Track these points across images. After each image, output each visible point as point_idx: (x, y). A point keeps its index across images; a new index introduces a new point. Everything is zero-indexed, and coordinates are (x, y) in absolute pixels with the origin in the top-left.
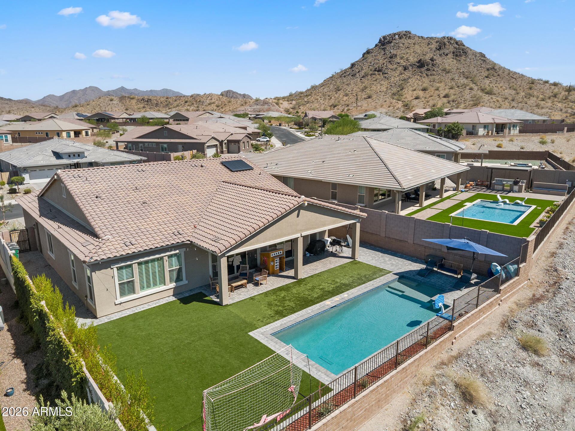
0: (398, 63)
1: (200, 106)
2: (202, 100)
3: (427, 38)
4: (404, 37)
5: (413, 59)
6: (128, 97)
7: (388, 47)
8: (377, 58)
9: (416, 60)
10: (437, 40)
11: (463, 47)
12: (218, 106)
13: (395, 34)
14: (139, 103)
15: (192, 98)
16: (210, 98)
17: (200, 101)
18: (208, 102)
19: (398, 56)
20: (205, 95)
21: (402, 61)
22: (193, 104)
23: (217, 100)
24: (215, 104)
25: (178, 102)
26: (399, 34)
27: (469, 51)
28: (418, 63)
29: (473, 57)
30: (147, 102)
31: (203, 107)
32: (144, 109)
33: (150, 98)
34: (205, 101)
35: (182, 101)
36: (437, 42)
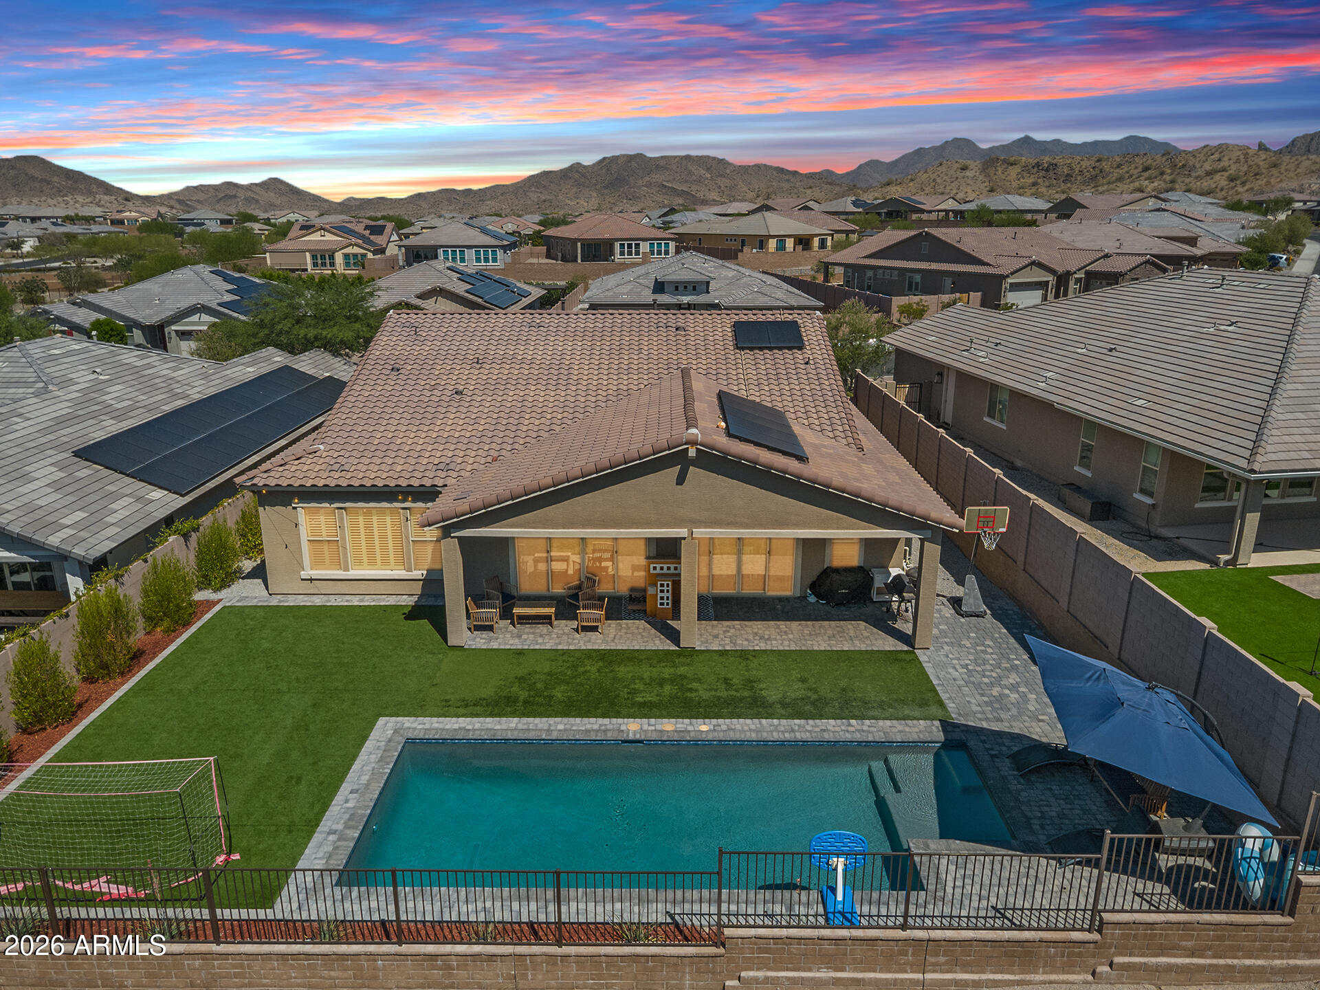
1: (1179, 180)
2: (1191, 163)
6: (1004, 161)
12: (1232, 179)
14: (1025, 174)
15: (1165, 159)
16: (1216, 156)
17: (1184, 166)
18: (1207, 167)
20: (1205, 150)
22: (1162, 173)
23: (1238, 161)
24: (1226, 174)
25: (1126, 169)
30: (1047, 170)
31: (1187, 180)
32: (1034, 190)
33: (1055, 162)
34: (1198, 165)
35: (1136, 168)
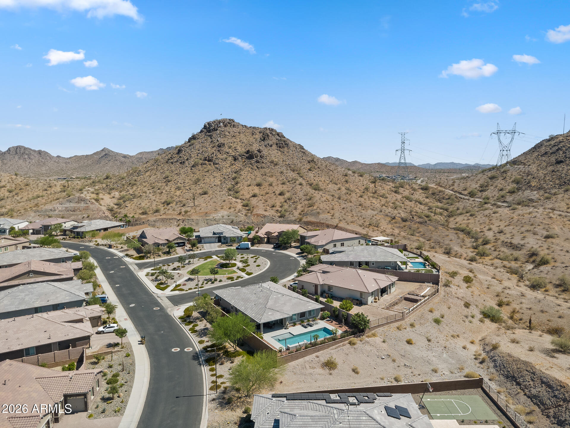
0: (227, 153)
3: (250, 127)
4: (229, 125)
5: (241, 150)
7: (214, 134)
8: (204, 145)
9: (244, 150)
10: (259, 130)
11: (284, 139)
13: (220, 122)
19: (226, 145)
21: (230, 151)
26: (223, 121)
27: (290, 143)
28: (247, 153)
29: (295, 149)
36: (260, 133)
